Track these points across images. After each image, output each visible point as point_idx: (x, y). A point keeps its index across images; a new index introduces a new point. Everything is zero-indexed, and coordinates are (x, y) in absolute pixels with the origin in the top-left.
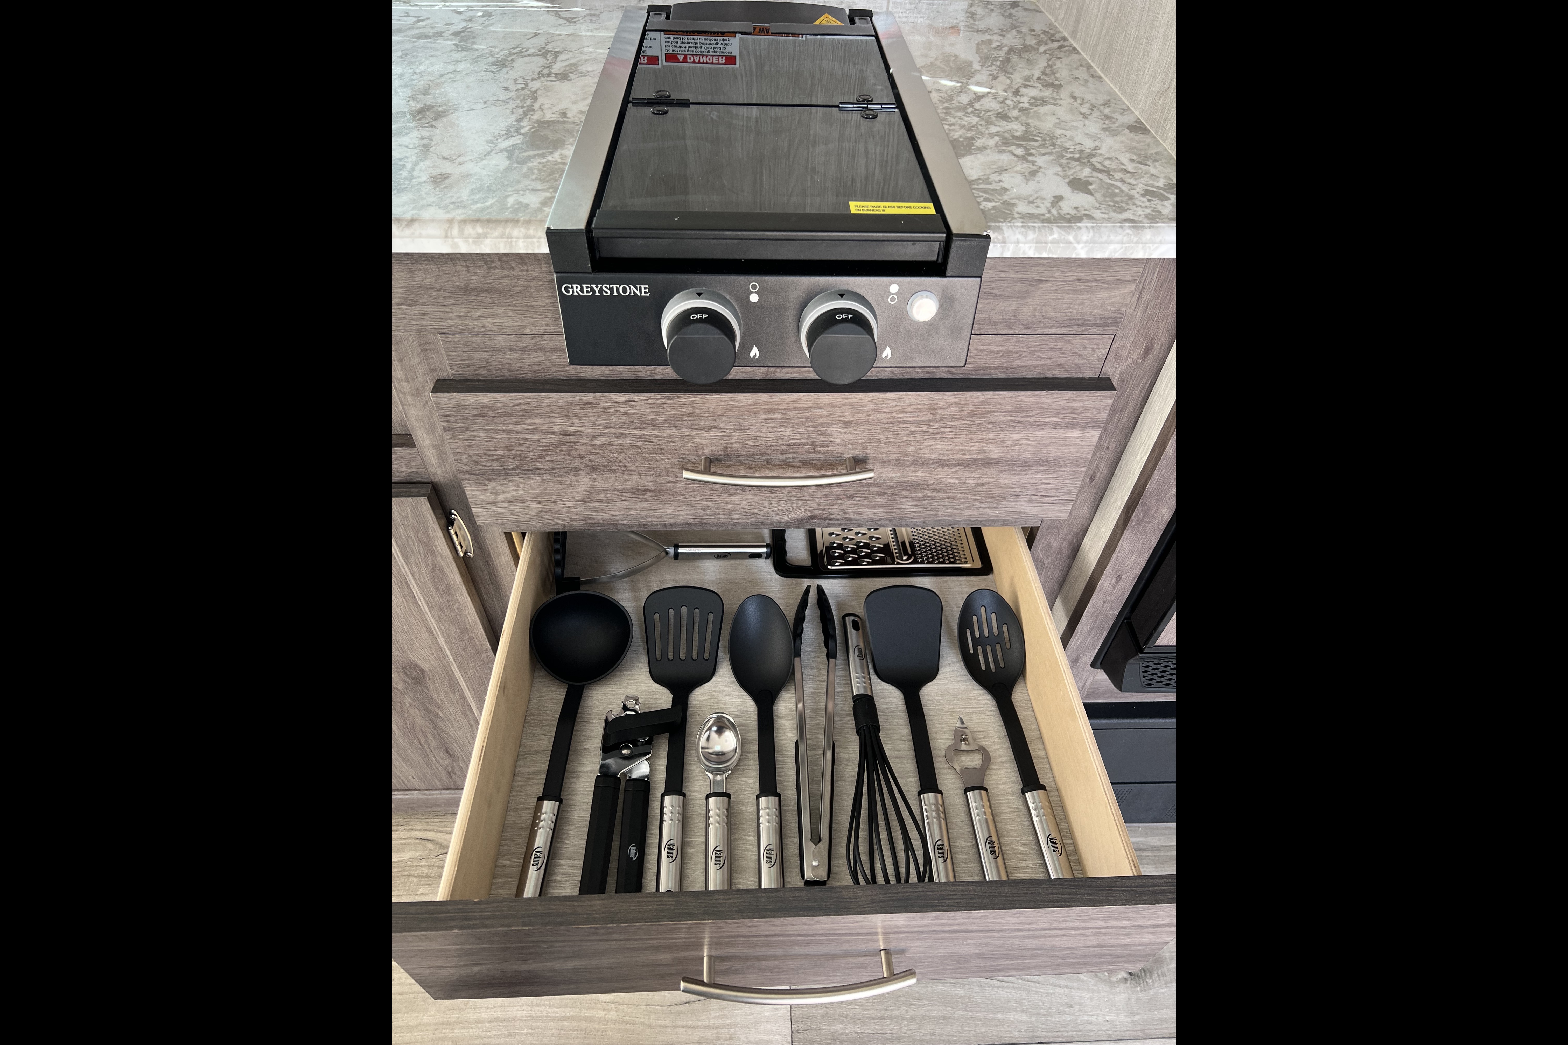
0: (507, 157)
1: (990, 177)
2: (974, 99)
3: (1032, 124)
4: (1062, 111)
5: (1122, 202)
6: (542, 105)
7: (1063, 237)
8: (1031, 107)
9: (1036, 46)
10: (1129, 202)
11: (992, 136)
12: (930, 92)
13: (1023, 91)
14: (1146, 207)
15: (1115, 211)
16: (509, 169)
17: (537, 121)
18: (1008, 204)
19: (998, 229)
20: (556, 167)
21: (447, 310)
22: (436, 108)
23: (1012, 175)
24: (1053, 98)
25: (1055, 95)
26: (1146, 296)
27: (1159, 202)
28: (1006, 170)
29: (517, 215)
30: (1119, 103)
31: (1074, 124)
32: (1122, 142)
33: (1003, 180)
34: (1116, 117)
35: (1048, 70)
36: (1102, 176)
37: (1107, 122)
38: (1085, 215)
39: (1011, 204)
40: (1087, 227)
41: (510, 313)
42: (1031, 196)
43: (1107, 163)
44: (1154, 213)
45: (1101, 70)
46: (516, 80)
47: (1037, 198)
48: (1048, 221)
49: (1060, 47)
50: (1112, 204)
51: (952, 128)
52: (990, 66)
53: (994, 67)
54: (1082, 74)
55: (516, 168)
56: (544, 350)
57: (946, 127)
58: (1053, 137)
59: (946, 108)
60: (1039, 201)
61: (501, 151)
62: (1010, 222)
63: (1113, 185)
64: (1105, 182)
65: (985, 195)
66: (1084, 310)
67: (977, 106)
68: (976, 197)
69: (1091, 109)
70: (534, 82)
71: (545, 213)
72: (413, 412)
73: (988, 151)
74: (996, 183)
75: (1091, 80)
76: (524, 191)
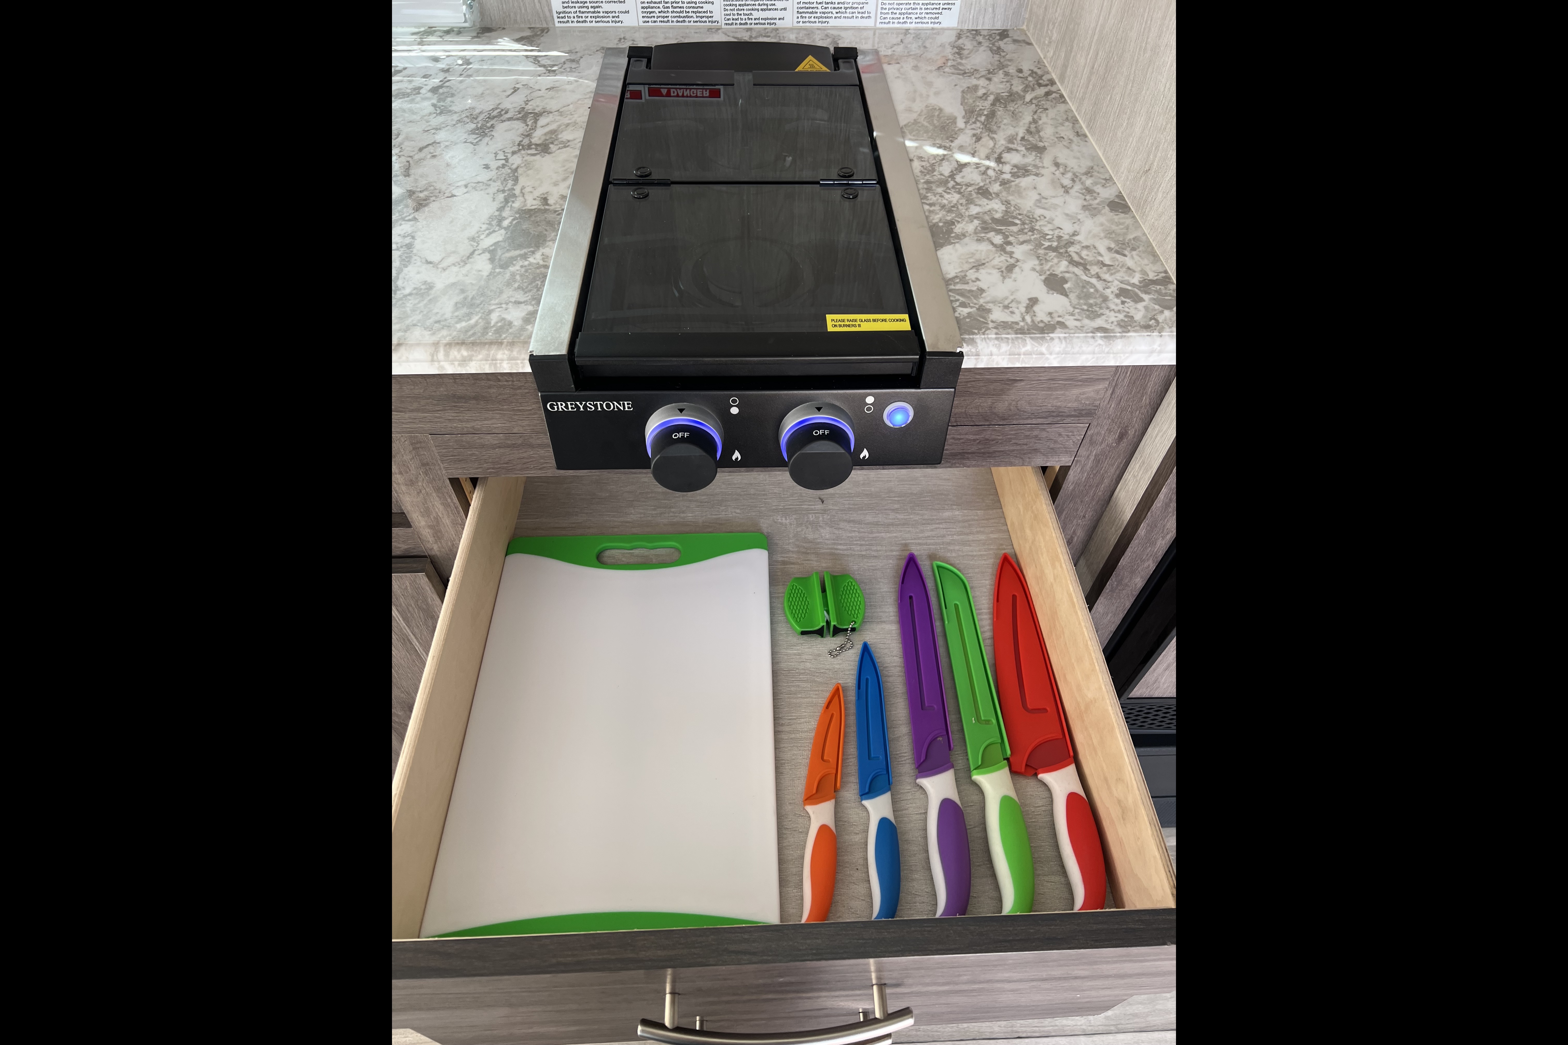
0: (489, 259)
1: (968, 274)
2: (956, 169)
3: (1012, 203)
4: (1043, 183)
5: (1096, 305)
6: (523, 188)
7: (1036, 349)
8: (1012, 179)
9: (1022, 94)
10: (1103, 305)
11: (972, 218)
12: (911, 160)
13: (1007, 157)
14: (1119, 311)
15: (1088, 317)
16: (492, 275)
17: (519, 209)
18: (983, 310)
19: (972, 342)
20: (538, 271)
21: (436, 415)
22: (417, 194)
23: (989, 271)
24: (1035, 166)
25: (1037, 162)
26: (1118, 392)
27: (1132, 304)
28: (984, 264)
29: (501, 336)
30: (1102, 170)
31: (1054, 201)
32: (1102, 225)
33: (980, 278)
34: (1097, 191)
35: (1033, 129)
36: (1078, 271)
37: (1088, 197)
38: (1059, 323)
39: (986, 309)
40: (1059, 338)
41: (498, 416)
42: (1006, 298)
43: (1084, 253)
44: (1126, 320)
45: (1087, 127)
46: (496, 154)
47: (1012, 301)
48: (1021, 331)
49: (1048, 94)
50: (1085, 307)
51: (932, 208)
52: (975, 123)
53: (978, 124)
54: (1066, 131)
55: (499, 273)
56: (532, 446)
57: (926, 207)
58: (1032, 220)
59: (928, 182)
60: (1013, 305)
61: (484, 251)
62: (984, 334)
63: (1088, 283)
64: (1080, 279)
65: (962, 299)
66: (1059, 404)
67: (958, 179)
68: (952, 301)
69: (1073, 180)
70: (515, 156)
71: (528, 332)
72: (408, 499)
73: (966, 240)
74: (973, 281)
75: (1075, 139)
76: (507, 304)
